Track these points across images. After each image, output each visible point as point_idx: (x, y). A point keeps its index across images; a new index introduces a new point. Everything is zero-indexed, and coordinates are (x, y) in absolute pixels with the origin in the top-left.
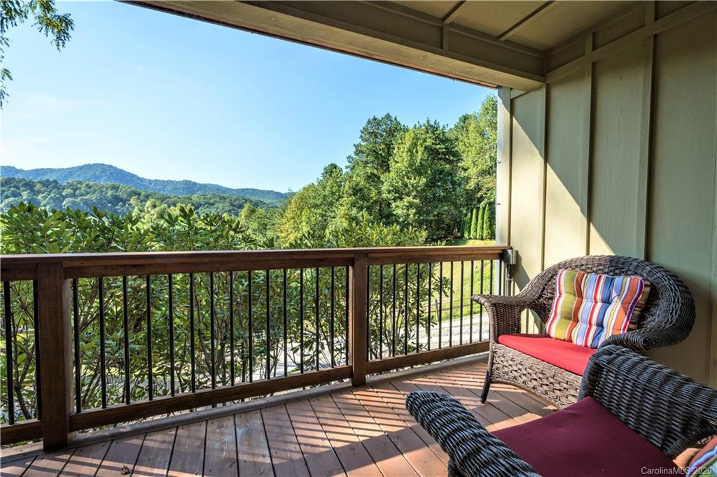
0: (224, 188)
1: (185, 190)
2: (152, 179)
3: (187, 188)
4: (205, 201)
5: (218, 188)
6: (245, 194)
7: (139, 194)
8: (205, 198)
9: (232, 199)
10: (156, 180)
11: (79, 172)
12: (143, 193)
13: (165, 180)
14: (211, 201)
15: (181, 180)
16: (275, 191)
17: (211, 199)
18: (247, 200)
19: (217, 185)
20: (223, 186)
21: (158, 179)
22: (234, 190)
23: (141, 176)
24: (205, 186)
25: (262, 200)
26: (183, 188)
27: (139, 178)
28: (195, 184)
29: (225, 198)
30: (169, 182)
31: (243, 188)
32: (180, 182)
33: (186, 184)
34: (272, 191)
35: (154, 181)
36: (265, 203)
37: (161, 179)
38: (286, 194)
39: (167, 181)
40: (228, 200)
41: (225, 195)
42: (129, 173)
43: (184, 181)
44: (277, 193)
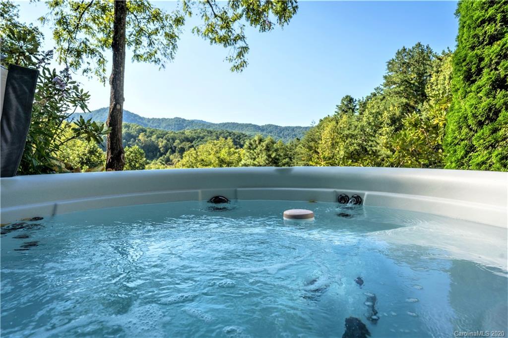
0: (207, 123)
1: (177, 126)
2: (150, 118)
3: (178, 124)
4: (196, 135)
5: (202, 123)
6: (227, 127)
7: (145, 131)
8: (195, 133)
9: (218, 133)
10: (153, 118)
11: (97, 115)
12: (148, 130)
13: (160, 118)
14: (201, 135)
15: (173, 118)
16: (253, 123)
17: (200, 133)
18: (230, 133)
19: (202, 121)
20: (207, 121)
21: (155, 117)
22: (217, 124)
23: (141, 116)
24: (192, 122)
25: (244, 133)
26: (175, 124)
27: (140, 118)
28: (184, 120)
29: (211, 132)
30: (164, 120)
31: (224, 122)
32: (172, 119)
33: (177, 121)
34: (250, 124)
35: (152, 119)
36: (246, 136)
37: (157, 118)
38: (263, 126)
39: (162, 119)
40: (214, 134)
41: (211, 129)
42: (133, 114)
43: (175, 118)
44: (255, 126)
